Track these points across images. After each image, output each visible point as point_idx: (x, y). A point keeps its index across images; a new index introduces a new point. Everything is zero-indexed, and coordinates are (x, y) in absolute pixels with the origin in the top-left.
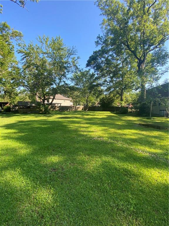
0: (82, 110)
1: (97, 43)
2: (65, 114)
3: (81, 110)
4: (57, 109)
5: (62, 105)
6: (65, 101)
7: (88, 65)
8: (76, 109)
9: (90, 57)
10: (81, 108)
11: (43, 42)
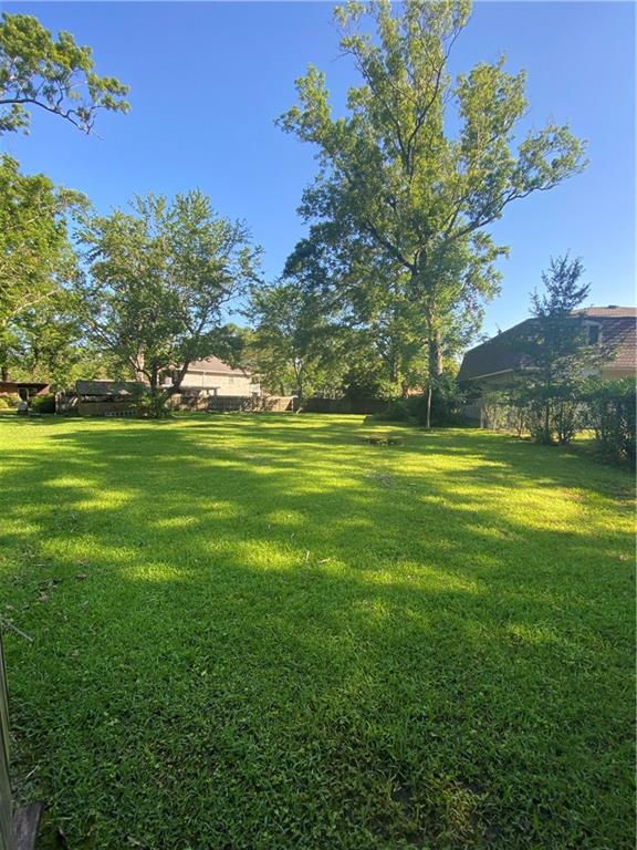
0: (289, 408)
1: (306, 212)
3: (283, 409)
4: (202, 406)
5: (220, 393)
6: (235, 379)
7: (288, 272)
8: (267, 405)
9: (299, 246)
10: (284, 402)
11: (148, 210)
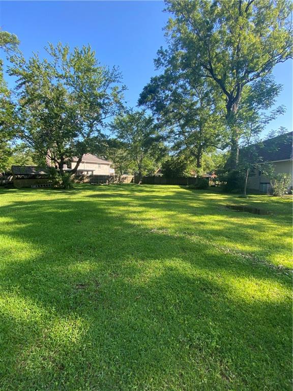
0: (132, 182)
1: (158, 62)
2: (100, 190)
3: (129, 182)
4: (86, 180)
5: (95, 173)
6: (101, 165)
7: (141, 102)
8: (121, 180)
9: (146, 88)
10: (129, 178)
11: (58, 54)
